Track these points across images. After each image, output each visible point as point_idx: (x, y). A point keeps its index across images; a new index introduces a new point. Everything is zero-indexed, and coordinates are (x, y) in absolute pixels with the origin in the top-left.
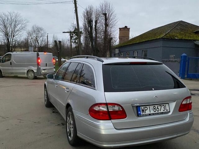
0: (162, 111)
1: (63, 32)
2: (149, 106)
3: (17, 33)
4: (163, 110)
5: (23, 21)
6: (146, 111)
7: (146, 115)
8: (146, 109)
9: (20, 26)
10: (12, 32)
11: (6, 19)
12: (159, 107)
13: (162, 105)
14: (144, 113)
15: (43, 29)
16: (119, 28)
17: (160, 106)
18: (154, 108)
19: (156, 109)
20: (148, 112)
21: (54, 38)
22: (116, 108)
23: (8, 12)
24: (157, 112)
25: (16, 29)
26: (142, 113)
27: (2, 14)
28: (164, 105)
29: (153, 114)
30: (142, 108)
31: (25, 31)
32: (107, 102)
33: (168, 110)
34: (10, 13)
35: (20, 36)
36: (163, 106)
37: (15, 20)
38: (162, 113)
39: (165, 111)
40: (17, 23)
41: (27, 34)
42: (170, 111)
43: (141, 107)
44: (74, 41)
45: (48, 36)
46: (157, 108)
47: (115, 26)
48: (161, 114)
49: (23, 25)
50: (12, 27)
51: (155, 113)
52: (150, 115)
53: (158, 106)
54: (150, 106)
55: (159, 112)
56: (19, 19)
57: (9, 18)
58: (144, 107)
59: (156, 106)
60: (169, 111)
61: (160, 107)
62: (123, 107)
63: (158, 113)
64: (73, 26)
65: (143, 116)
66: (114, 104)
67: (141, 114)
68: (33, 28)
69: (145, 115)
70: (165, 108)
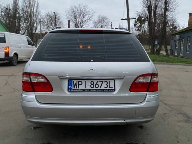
0: (103, 88)
1: (121, 20)
2: (84, 81)
3: (85, 23)
4: (105, 87)
5: (90, 12)
6: (79, 86)
7: (79, 91)
8: (80, 83)
9: (87, 16)
10: (81, 22)
11: (76, 10)
12: (100, 83)
13: (104, 81)
14: (77, 88)
15: (107, 18)
16: (189, 14)
17: (100, 81)
18: (92, 83)
19: (94, 84)
20: (82, 87)
21: (119, 26)
22: (42, 80)
23: (78, 4)
24: (95, 88)
25: (85, 19)
26: (74, 88)
27: (73, 6)
28: (108, 81)
29: (90, 91)
30: (75, 82)
31: (92, 21)
32: (30, 72)
33: (112, 88)
34: (79, 5)
35: (87, 26)
36: (106, 83)
37: (83, 12)
38: (103, 91)
39: (108, 88)
40: (85, 13)
41: (93, 24)
42: (115, 90)
43: (73, 81)
44: (137, 29)
45: (111, 25)
46: (96, 84)
47: (176, 10)
48: (101, 91)
49: (90, 16)
50: (81, 17)
51: (92, 90)
52: (84, 91)
53: (98, 82)
54: (86, 81)
55: (99, 88)
56: (87, 10)
57: (79, 9)
58: (78, 81)
59: (95, 82)
60: (114, 88)
61: (102, 82)
62: (48, 78)
63: (96, 90)
64: (137, 14)
65: (75, 91)
66: (37, 75)
67: (72, 88)
68: (99, 17)
69: (77, 90)
70: (108, 85)
